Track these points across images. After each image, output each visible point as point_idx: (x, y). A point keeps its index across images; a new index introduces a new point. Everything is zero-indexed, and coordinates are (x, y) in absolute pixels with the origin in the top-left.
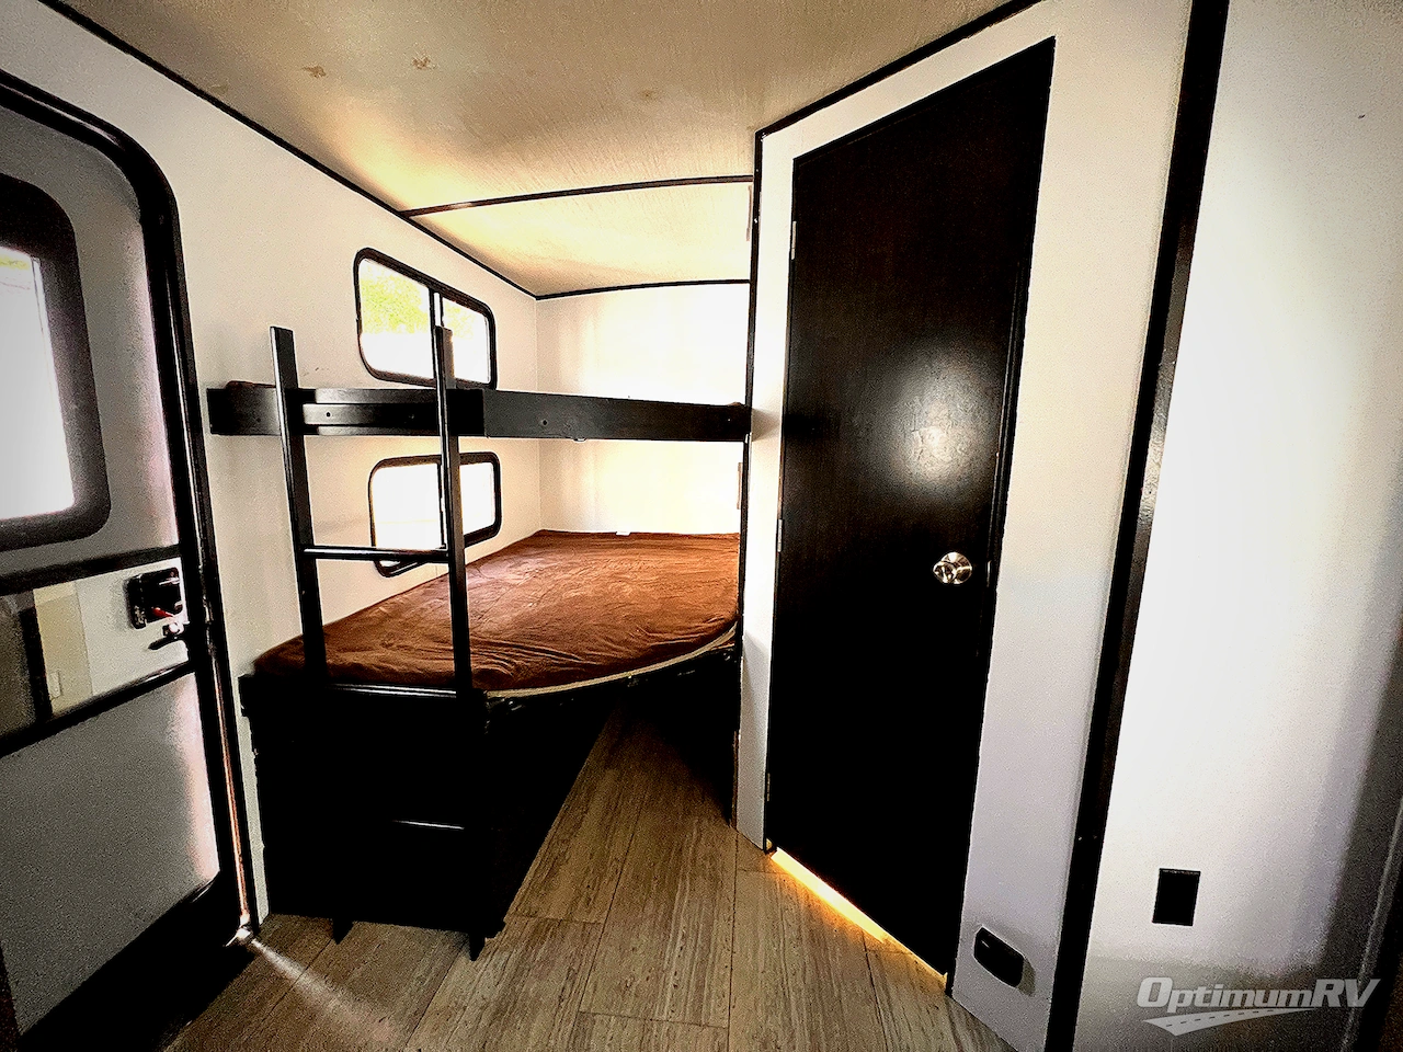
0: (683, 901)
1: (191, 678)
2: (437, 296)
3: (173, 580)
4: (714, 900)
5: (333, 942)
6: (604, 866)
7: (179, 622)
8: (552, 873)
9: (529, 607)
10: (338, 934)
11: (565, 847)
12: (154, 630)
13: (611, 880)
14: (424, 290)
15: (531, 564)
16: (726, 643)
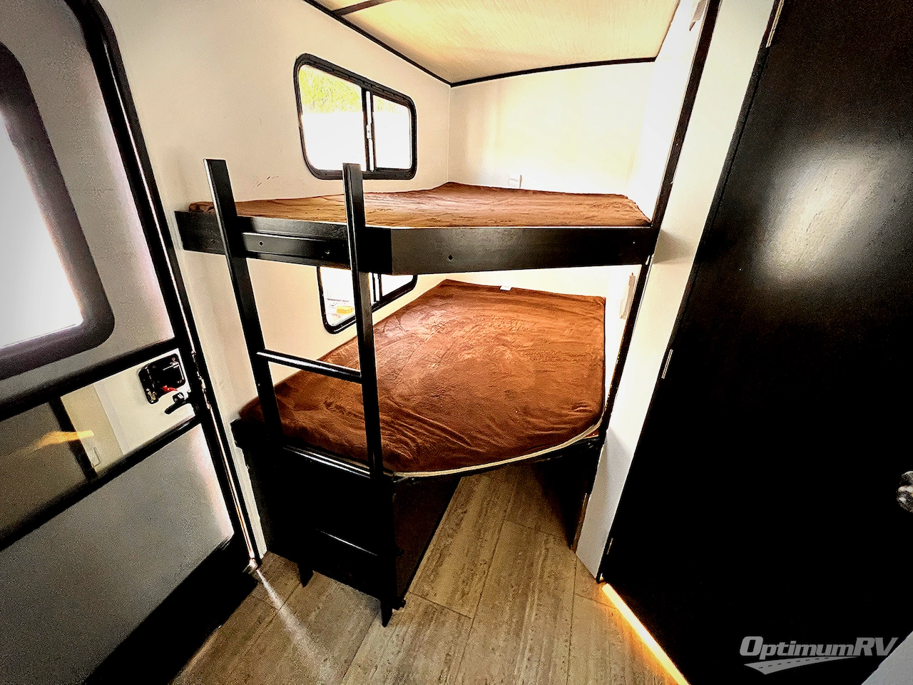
0: (531, 615)
1: (199, 429)
2: (368, 93)
3: (175, 365)
4: (555, 618)
5: (301, 585)
6: (475, 565)
7: (185, 389)
8: (439, 563)
9: (433, 368)
10: (305, 580)
11: (450, 540)
12: (167, 400)
13: (480, 579)
14: (357, 89)
15: (438, 316)
16: (591, 435)
